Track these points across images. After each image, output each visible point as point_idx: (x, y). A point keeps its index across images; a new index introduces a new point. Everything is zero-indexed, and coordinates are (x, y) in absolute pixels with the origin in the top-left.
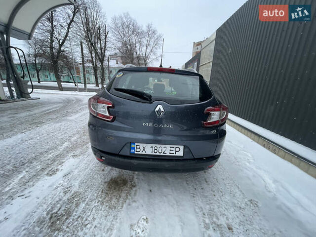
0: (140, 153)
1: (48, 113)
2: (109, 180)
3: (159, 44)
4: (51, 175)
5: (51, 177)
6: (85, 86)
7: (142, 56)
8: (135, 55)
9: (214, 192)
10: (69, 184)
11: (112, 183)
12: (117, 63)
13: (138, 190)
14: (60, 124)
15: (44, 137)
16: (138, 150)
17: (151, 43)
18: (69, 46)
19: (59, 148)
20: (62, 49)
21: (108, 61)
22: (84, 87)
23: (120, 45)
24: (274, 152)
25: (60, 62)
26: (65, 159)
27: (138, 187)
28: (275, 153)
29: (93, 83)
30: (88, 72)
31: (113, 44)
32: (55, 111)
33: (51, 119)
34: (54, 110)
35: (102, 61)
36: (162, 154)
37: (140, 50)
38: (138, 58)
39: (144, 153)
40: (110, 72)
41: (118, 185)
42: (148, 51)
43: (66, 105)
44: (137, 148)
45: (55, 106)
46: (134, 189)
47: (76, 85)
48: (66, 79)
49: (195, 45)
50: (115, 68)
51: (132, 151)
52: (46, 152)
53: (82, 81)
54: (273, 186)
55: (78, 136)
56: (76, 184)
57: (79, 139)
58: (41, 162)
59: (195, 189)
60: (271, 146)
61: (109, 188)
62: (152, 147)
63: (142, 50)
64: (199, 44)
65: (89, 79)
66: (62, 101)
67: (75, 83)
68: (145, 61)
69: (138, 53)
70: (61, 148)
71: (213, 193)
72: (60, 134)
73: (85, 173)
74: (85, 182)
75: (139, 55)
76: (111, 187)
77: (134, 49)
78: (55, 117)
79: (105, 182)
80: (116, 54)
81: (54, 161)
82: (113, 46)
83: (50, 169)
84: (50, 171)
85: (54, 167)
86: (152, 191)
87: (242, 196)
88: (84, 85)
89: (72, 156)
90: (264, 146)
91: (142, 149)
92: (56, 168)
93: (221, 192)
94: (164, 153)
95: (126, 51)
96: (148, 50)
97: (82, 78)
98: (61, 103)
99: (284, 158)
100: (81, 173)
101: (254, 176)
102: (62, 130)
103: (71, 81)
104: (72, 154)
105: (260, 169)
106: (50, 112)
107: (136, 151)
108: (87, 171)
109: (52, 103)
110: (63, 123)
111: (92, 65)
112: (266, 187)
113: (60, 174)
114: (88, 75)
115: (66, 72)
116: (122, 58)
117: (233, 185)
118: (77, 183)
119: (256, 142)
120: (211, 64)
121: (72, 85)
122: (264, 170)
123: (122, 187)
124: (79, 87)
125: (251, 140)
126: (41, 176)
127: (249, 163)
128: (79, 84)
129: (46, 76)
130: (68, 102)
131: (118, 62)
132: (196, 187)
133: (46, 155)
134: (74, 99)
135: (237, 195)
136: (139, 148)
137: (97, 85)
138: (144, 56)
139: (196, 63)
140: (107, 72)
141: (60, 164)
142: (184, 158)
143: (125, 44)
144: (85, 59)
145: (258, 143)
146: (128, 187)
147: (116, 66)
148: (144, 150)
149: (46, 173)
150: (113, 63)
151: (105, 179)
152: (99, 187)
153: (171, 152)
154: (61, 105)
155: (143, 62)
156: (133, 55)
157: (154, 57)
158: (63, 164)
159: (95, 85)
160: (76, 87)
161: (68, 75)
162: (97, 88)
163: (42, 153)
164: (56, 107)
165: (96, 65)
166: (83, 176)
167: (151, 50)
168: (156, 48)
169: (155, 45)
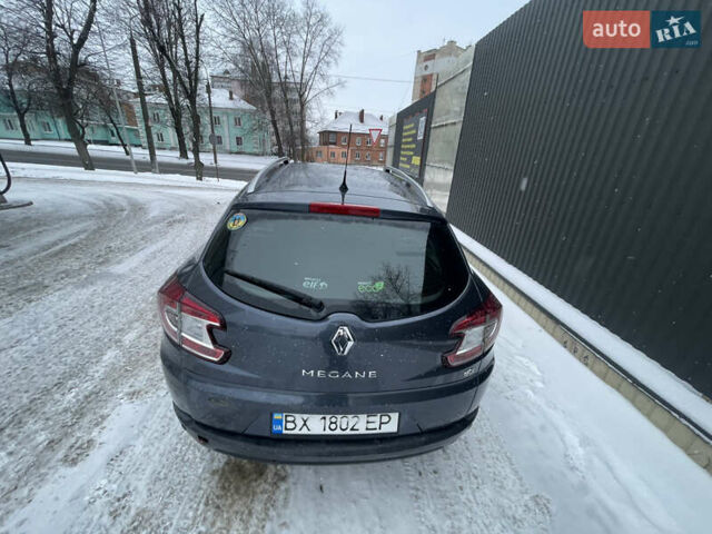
0: (296, 432)
1: (56, 254)
2: (221, 465)
3: (334, 52)
4: (74, 462)
5: (76, 469)
6: (152, 154)
7: (292, 80)
8: (275, 80)
9: (460, 478)
10: (124, 485)
11: (231, 472)
12: (231, 98)
13: (293, 487)
14: (92, 289)
15: (51, 334)
16: (290, 426)
17: (316, 48)
18: (100, 48)
19: (91, 372)
20: (82, 56)
21: (209, 92)
22: (148, 158)
23: (235, 49)
24: (584, 360)
25: (80, 91)
26: (110, 405)
27: (291, 480)
28: (586, 364)
29: (172, 149)
30: (157, 119)
31: (219, 47)
32: (74, 245)
33: (67, 274)
34: (72, 241)
35: (191, 96)
36: (348, 432)
37: (289, 67)
38: (285, 87)
39: (305, 431)
40: (215, 122)
41: (244, 478)
42: (309, 69)
43: (105, 227)
44: (287, 422)
45: (76, 227)
46: (283, 486)
47: (127, 153)
48: (100, 134)
49: (422, 59)
50: (226, 111)
51: (276, 428)
52: (59, 385)
53: (144, 141)
54: (581, 451)
55: (139, 328)
56: (141, 484)
57: (143, 339)
58: (47, 419)
59: (420, 474)
60: (580, 349)
61: (223, 488)
62: (324, 418)
63: (294, 65)
64: (430, 56)
65: (161, 137)
66: (94, 212)
67: (124, 146)
68: (301, 96)
69: (283, 73)
70: (98, 371)
71: (459, 483)
72: (93, 324)
73: (162, 447)
74: (162, 475)
75: (286, 77)
76: (226, 485)
77: (273, 62)
78: (76, 265)
79: (214, 473)
80: (227, 72)
81: (80, 413)
82: (219, 53)
83: (73, 440)
84: (72, 447)
85: (80, 435)
86: (324, 488)
87: (518, 487)
88: (147, 152)
89: (128, 394)
90: (565, 345)
91: (300, 423)
92: (86, 439)
93: (476, 478)
94: (352, 429)
95: (253, 66)
96: (306, 68)
97: (143, 134)
98: (91, 216)
99: (603, 378)
100: (153, 450)
101: (543, 428)
102: (96, 310)
103: (114, 139)
104: (127, 390)
105: (555, 408)
106: (63, 250)
107: (286, 429)
108: (166, 440)
109: (66, 219)
110: (99, 287)
111: (165, 102)
112: (566, 456)
113: (97, 457)
114: (158, 126)
115: (98, 116)
116: (243, 83)
117: (500, 457)
118: (143, 483)
119: (549, 332)
120: (459, 127)
121: (116, 152)
122: (564, 412)
123: (254, 484)
124: (136, 157)
125: (539, 328)
126: (49, 465)
127: (533, 389)
128: (134, 150)
129: (46, 126)
130: (109, 216)
131: (234, 96)
132: (421, 469)
133: (57, 396)
134: (124, 204)
135: (509, 484)
136: (293, 422)
137: (184, 154)
138: (298, 80)
139: (423, 119)
140: (205, 120)
141: (97, 425)
142: (400, 433)
143: (248, 47)
144: (147, 83)
145: (552, 335)
146: (269, 480)
147: (230, 104)
148: (305, 424)
149: (60, 455)
150: (220, 98)
151: (213, 460)
152: (200, 489)
153: (371, 426)
154: (91, 225)
155: (297, 97)
156: (270, 78)
157: (323, 86)
158: (105, 424)
159: (178, 154)
160: (128, 157)
161: (105, 126)
162: (184, 161)
163: (47, 391)
164: (78, 233)
165: (177, 103)
166: (157, 457)
167: (316, 68)
168: (328, 63)
169: (326, 54)
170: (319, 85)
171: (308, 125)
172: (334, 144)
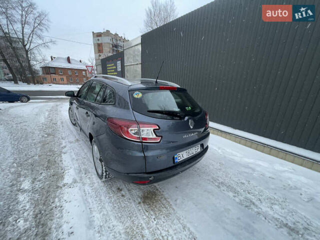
11: (145, 200)
17: (30, 20)
39: (183, 159)
44: (178, 157)
49: (95, 36)
51: (176, 161)
61: (147, 205)
62: (186, 152)
64: (100, 35)
68: (24, 46)
74: (120, 216)
94: (193, 153)
107: (179, 160)
139: (119, 62)
148: (183, 156)
152: (140, 210)
153: (196, 151)
167: (33, 31)
168: (41, 30)
169: (39, 24)
170: (37, 41)
171: (33, 62)
172: (55, 74)
